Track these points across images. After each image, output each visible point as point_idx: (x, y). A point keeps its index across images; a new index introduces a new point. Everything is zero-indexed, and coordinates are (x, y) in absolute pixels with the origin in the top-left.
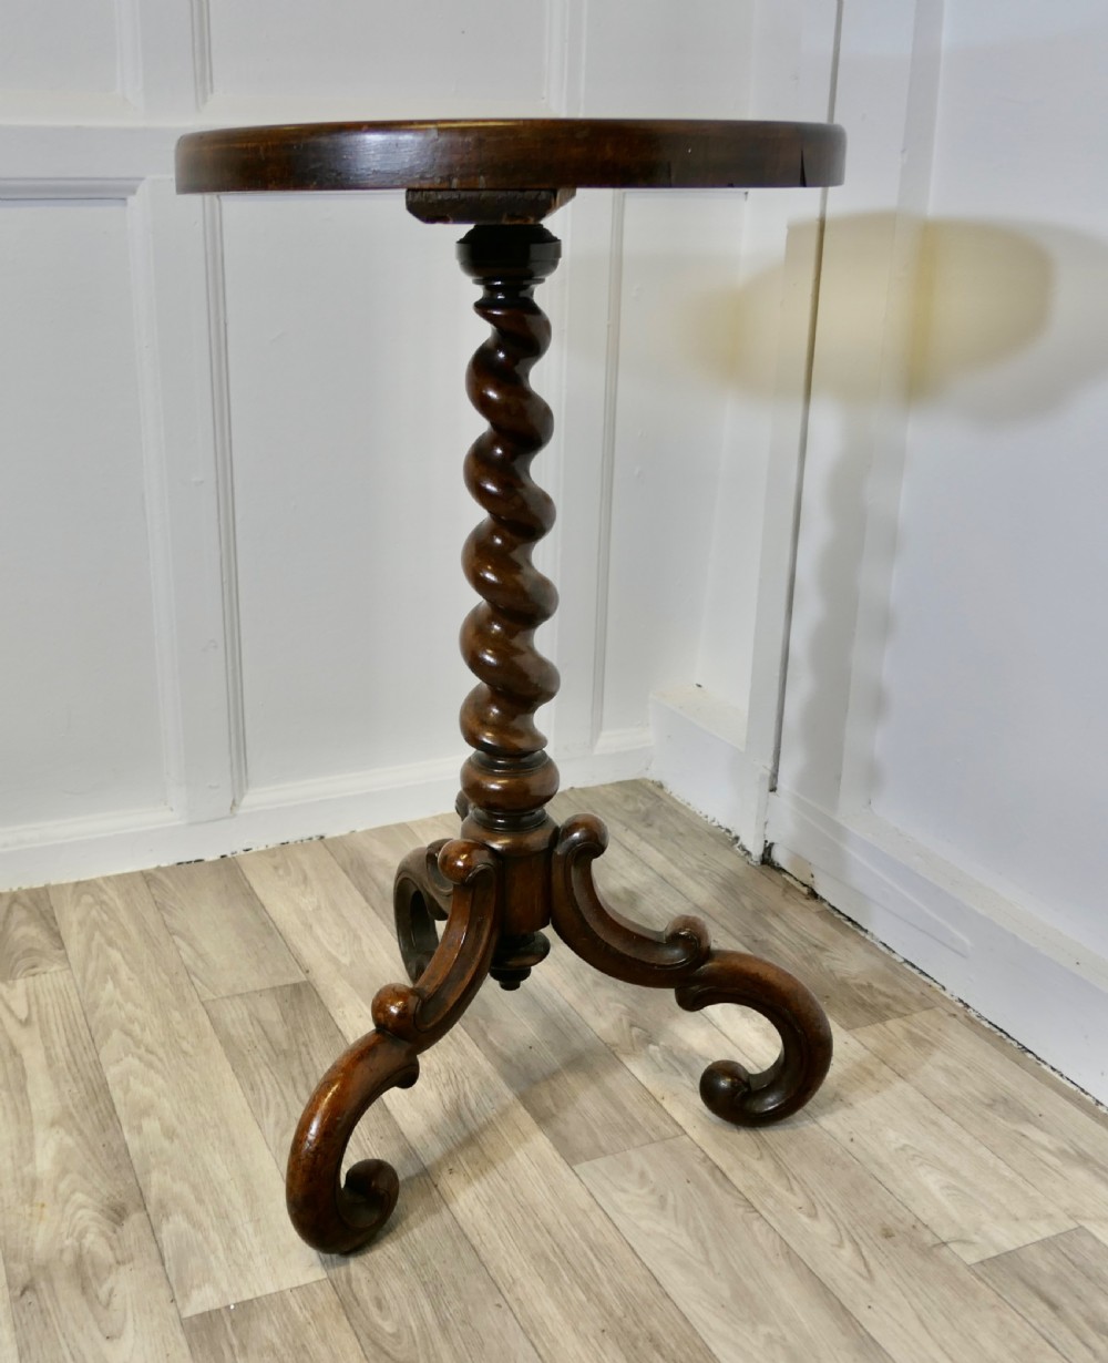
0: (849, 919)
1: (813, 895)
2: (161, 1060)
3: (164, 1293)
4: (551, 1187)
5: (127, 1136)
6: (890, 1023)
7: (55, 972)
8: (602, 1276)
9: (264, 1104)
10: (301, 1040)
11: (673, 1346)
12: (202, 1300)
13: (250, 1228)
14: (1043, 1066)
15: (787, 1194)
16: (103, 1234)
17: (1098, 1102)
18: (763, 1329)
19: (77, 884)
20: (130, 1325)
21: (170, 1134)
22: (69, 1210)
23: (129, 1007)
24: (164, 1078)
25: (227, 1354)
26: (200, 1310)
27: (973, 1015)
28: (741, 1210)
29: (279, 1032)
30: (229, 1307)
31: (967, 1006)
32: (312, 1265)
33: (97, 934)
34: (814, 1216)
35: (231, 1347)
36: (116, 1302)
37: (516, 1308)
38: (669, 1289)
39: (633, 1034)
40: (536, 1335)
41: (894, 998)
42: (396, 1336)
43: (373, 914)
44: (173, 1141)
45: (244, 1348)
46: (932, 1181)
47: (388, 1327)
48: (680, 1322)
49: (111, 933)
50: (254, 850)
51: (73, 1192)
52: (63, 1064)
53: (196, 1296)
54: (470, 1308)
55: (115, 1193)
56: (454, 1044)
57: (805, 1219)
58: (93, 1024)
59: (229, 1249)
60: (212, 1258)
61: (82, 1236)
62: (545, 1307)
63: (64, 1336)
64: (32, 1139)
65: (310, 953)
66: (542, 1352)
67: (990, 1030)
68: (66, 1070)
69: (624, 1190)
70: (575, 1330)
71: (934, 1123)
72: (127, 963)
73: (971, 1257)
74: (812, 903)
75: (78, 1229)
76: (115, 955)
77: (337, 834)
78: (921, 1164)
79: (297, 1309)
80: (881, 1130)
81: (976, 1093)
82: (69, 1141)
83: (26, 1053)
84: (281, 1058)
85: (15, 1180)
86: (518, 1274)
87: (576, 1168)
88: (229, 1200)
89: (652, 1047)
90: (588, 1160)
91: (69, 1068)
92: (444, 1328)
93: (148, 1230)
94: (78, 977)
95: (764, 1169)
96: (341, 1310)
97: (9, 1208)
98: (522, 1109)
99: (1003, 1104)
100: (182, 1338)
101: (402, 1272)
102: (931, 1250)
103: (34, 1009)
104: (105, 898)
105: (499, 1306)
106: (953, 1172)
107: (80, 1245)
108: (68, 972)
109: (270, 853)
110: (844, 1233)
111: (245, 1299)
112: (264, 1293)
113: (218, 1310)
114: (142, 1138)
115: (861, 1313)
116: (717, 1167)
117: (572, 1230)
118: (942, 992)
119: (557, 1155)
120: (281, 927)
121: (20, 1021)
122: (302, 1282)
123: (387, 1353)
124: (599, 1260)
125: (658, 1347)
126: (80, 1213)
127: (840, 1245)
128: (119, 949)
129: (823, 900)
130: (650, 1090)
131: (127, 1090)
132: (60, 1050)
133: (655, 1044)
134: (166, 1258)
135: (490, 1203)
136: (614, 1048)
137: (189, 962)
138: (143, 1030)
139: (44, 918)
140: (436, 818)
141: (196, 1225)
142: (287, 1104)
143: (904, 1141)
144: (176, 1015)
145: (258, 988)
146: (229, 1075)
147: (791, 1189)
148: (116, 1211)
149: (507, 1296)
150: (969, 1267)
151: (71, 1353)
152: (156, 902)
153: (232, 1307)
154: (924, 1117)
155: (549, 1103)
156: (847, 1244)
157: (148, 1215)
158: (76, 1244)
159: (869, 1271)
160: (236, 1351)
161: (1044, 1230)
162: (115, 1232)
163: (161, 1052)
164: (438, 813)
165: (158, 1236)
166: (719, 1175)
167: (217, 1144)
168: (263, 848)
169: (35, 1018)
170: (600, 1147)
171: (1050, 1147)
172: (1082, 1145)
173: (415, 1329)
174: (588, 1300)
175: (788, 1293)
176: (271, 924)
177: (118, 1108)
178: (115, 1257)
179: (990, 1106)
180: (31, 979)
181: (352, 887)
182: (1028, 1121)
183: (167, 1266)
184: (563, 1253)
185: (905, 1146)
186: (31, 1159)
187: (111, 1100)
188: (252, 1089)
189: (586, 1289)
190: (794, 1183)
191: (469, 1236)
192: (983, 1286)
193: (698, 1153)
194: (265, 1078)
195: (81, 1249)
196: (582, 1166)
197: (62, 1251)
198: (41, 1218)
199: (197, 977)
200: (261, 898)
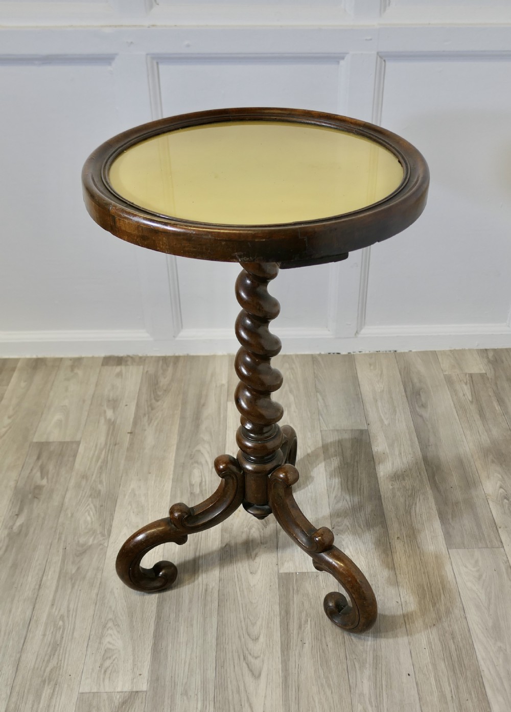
3: (274, 561)
4: (436, 556)
8: (443, 602)
9: (333, 486)
10: (356, 459)
11: (459, 640)
12: (288, 567)
16: (258, 529)
18: (499, 644)
19: (284, 356)
20: (259, 572)
25: (291, 592)
26: (286, 571)
29: (348, 453)
30: (296, 573)
33: (287, 385)
35: (293, 589)
36: (257, 559)
37: (403, 605)
38: (467, 615)
39: (500, 492)
40: (408, 618)
43: (406, 401)
45: (298, 591)
48: (467, 630)
49: (293, 385)
50: (364, 352)
53: (286, 565)
54: (385, 600)
56: (419, 477)
61: (250, 528)
62: (415, 608)
65: (373, 415)
69: (466, 567)
70: (424, 621)
72: (295, 403)
75: (250, 525)
76: (292, 398)
77: (402, 351)
79: (321, 581)
84: (346, 466)
87: (449, 550)
89: (505, 501)
90: (456, 548)
93: (275, 532)
100: (277, 581)
104: (294, 366)
105: (398, 602)
109: (370, 355)
111: (304, 571)
113: (293, 573)
117: (438, 578)
119: (444, 543)
120: (364, 398)
124: (444, 593)
125: (453, 638)
128: (294, 395)
130: (496, 522)
134: (279, 546)
135: (409, 557)
136: (488, 497)
137: (321, 408)
144: (309, 434)
145: (346, 429)
146: (322, 469)
149: (402, 599)
151: (237, 575)
152: (314, 373)
155: (450, 516)
158: (248, 531)
160: (295, 592)
162: (263, 530)
164: (453, 349)
165: (278, 536)
168: (367, 352)
170: (464, 543)
174: (433, 610)
176: (360, 396)
178: (261, 541)
181: (401, 383)
184: (431, 587)
188: (330, 478)
189: (434, 605)
191: (396, 568)
193: (505, 558)
194: (336, 474)
195: (249, 533)
196: (453, 551)
197: (242, 532)
198: (238, 516)
199: (322, 417)
200: (360, 380)
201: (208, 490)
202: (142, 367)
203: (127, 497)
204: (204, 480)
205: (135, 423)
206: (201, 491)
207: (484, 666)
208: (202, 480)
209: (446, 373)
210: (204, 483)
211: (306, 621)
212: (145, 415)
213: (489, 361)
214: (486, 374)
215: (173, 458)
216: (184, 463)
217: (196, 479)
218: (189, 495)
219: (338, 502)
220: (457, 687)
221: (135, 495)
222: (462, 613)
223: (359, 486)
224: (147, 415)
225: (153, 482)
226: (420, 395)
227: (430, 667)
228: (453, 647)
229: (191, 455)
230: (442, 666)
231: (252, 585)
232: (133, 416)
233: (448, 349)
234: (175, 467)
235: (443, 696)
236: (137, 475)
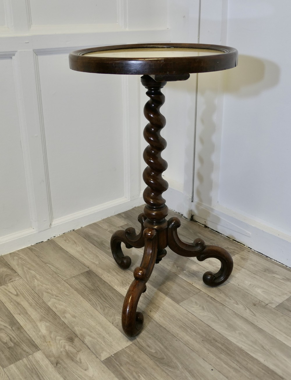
0: (217, 232)
1: (206, 227)
2: (61, 298)
3: (94, 356)
4: (176, 310)
5: (63, 320)
6: (236, 256)
7: (18, 280)
8: (197, 328)
9: (95, 304)
10: (96, 286)
11: (220, 340)
12: (104, 356)
13: (107, 335)
14: (272, 260)
15: (230, 300)
16: (70, 345)
17: (286, 266)
18: (237, 332)
19: (10, 254)
20: (89, 366)
21: (74, 317)
22: (58, 342)
23: (44, 285)
24: (65, 303)
25: (118, 367)
26: (105, 358)
27: (253, 250)
28: (221, 306)
29: (89, 285)
30: (112, 356)
31: (251, 249)
32: (127, 341)
33: (24, 267)
34: (237, 304)
35: (118, 365)
36: (83, 361)
37: (181, 340)
38: (213, 328)
39: (179, 269)
40: (188, 345)
41: (235, 249)
42: (156, 352)
43: (98, 249)
44: (76, 318)
45: (121, 364)
46: (259, 291)
47: (153, 351)
48: (219, 334)
49: (28, 266)
50: (56, 236)
51: (56, 337)
52: (34, 304)
53: (102, 355)
54: (170, 342)
55: (67, 335)
57: (236, 305)
58: (37, 292)
59: (104, 342)
60: (102, 345)
61: (64, 347)
62: (187, 338)
63: (73, 372)
64: (37, 325)
65: (87, 263)
66: (191, 348)
67: (257, 253)
68: (36, 306)
69: (193, 307)
70: (196, 341)
71: (255, 278)
72: (38, 274)
73: (274, 306)
74: (206, 229)
75: (63, 346)
77: (78, 229)
78: (255, 288)
79: (129, 352)
80: (244, 281)
81: (260, 269)
82: (48, 324)
83: (22, 303)
84: (93, 291)
85: (38, 337)
86: (178, 332)
88: (99, 330)
89: (184, 271)
90: (182, 302)
91: (37, 305)
92: (166, 348)
93: (82, 342)
94: (25, 280)
95: (222, 295)
96: (140, 350)
97: (41, 344)
98: (161, 293)
99: (267, 270)
100: (104, 366)
101: (150, 338)
102: (265, 306)
103: (18, 291)
104: (21, 257)
105: (177, 340)
106: (263, 288)
107: (65, 349)
108: (21, 279)
109: (61, 236)
110: (245, 306)
111: (115, 353)
112: (119, 350)
113: (110, 357)
114: (67, 319)
115: (256, 323)
116: (212, 297)
117: (185, 319)
118: (244, 246)
119: (174, 302)
120: (75, 257)
121: (15, 295)
122: (127, 346)
123: (156, 357)
124: (194, 324)
125: (216, 341)
126: (61, 341)
127: (246, 309)
128: (33, 270)
129: (208, 228)
130: (189, 282)
131: (56, 308)
132: (31, 300)
133: (185, 270)
134: (90, 348)
135: (163, 317)
136: (176, 273)
137: (55, 271)
138: (52, 291)
139: (6, 265)
140: (103, 220)
141: (93, 338)
142: (101, 303)
143: (250, 283)
144: (59, 285)
145: (78, 274)
146: (82, 299)
147: (230, 299)
148: (70, 339)
149: (177, 337)
150: (274, 308)
151: (78, 376)
152: (36, 255)
153: (113, 355)
154: (252, 277)
155: (166, 290)
156: (247, 309)
157: (79, 338)
159: (254, 314)
160: (119, 365)
161: (286, 297)
162: (73, 344)
163: (60, 296)
164: (103, 219)
165: (85, 343)
166: (213, 299)
167: (88, 317)
168: (59, 236)
169: (19, 293)
170: (183, 298)
171: (281, 278)
172: (287, 276)
173: (160, 350)
174: (196, 334)
175: (239, 323)
176: (72, 257)
177: (56, 313)
178: (76, 350)
179: (265, 271)
180: (12, 283)
181: (89, 243)
182: (274, 273)
183: (91, 349)
184: (186, 325)
185: (251, 284)
186: (40, 331)
187: (53, 311)
188: (90, 301)
189: (195, 332)
190: (230, 297)
191: (162, 326)
192: (278, 312)
193: (206, 295)
194: (92, 297)
195: (66, 351)
196: (181, 304)
197: (61, 352)
198: (51, 345)
199: (59, 274)
200: (66, 249)
201: (18, 341)
204: (11, 337)
206: (15, 343)
207: (240, 345)
208: (10, 338)
209: (109, 230)
210: (13, 339)
211: (139, 376)
213: (125, 218)
214: (128, 224)
217: (6, 339)
218: (8, 349)
219: (104, 310)
220: (238, 361)
222: (210, 328)
223: (109, 297)
226: (104, 244)
227: (218, 360)
228: (220, 345)
230: (223, 356)
231: (91, 376)
233: (100, 220)
235: (235, 370)
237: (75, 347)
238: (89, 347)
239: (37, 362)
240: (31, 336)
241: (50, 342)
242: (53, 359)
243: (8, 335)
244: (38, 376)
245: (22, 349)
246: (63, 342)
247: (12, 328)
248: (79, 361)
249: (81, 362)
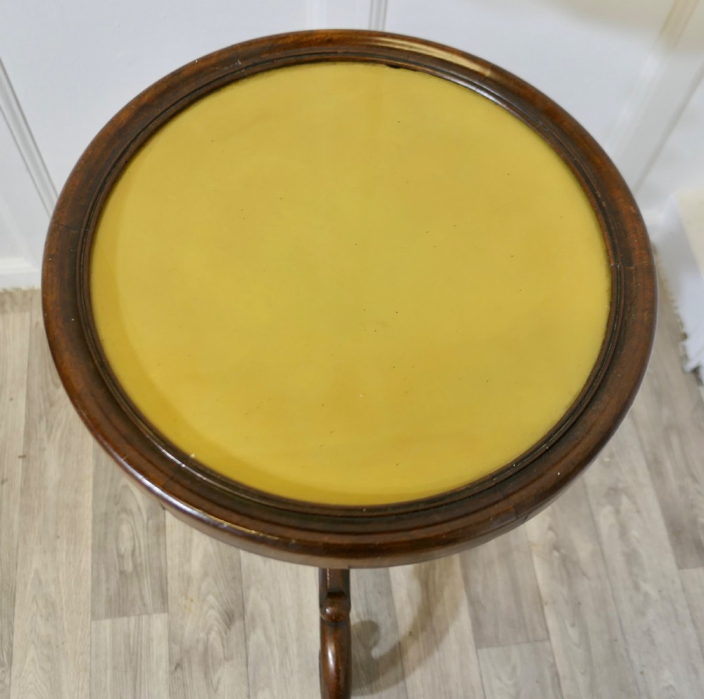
3: (244, 688)
4: (461, 665)
13: (295, 650)
16: (220, 633)
22: (205, 608)
36: (221, 689)
39: (548, 537)
51: (208, 593)
55: (230, 601)
59: (282, 664)
60: (272, 669)
61: (208, 633)
75: (208, 626)
85: (179, 575)
87: (478, 651)
88: (288, 624)
90: (487, 647)
93: (243, 637)
95: (582, 683)
97: (174, 597)
116: (557, 674)
119: (472, 637)
126: (211, 612)
130: (541, 594)
134: (249, 662)
136: (532, 548)
141: (268, 639)
148: (228, 615)
157: (245, 625)
158: (206, 638)
162: (226, 634)
165: (247, 643)
166: (556, 681)
170: (497, 637)
178: (224, 654)
183: (249, 668)
186: (189, 559)
193: (551, 658)
195: (207, 643)
196: (483, 652)
197: (198, 641)
198: (190, 611)
201: (144, 564)
202: (28, 314)
203: (29, 587)
204: (137, 545)
205: (28, 436)
206: (135, 567)
208: (134, 546)
210: (137, 551)
212: (41, 417)
215: (90, 504)
216: (106, 514)
217: (126, 546)
218: (118, 575)
221: (40, 582)
224: (44, 419)
225: (64, 555)
229: (115, 496)
232: (23, 421)
234: (94, 522)
236: (40, 543)
237: (225, 644)
238: (249, 659)
239: (150, 640)
240: (169, 563)
241: (192, 600)
242: (176, 649)
243: (134, 537)
244: (135, 678)
245: (141, 591)
246: (213, 616)
247: (148, 519)
248: (215, 682)
249: (216, 690)
